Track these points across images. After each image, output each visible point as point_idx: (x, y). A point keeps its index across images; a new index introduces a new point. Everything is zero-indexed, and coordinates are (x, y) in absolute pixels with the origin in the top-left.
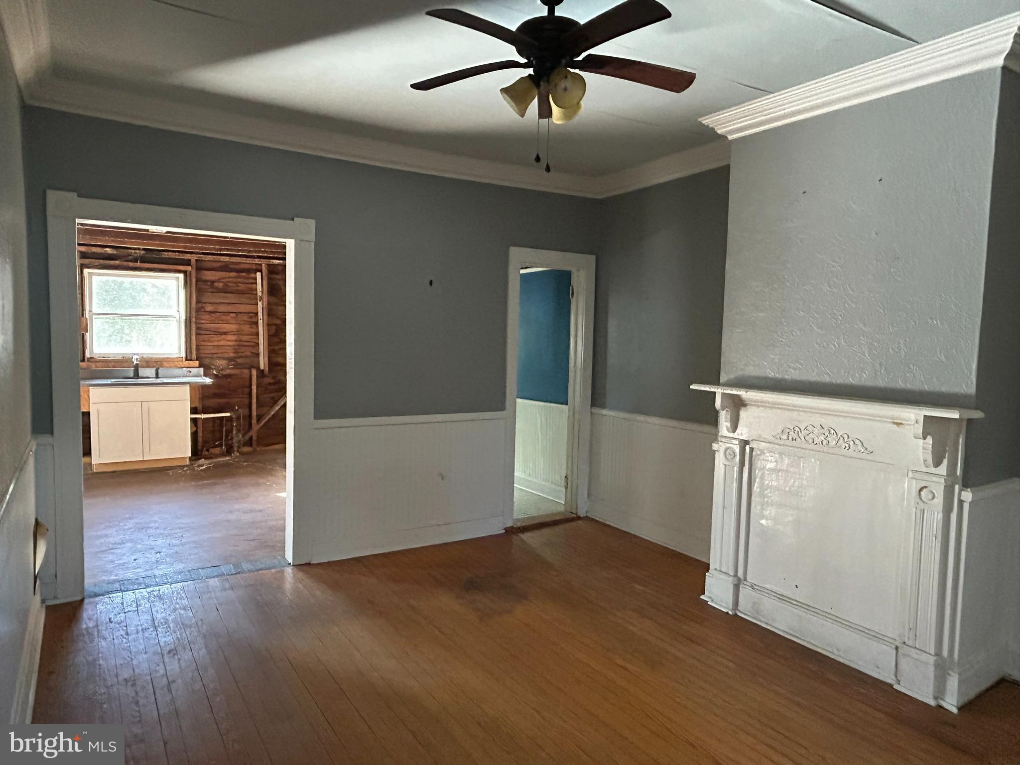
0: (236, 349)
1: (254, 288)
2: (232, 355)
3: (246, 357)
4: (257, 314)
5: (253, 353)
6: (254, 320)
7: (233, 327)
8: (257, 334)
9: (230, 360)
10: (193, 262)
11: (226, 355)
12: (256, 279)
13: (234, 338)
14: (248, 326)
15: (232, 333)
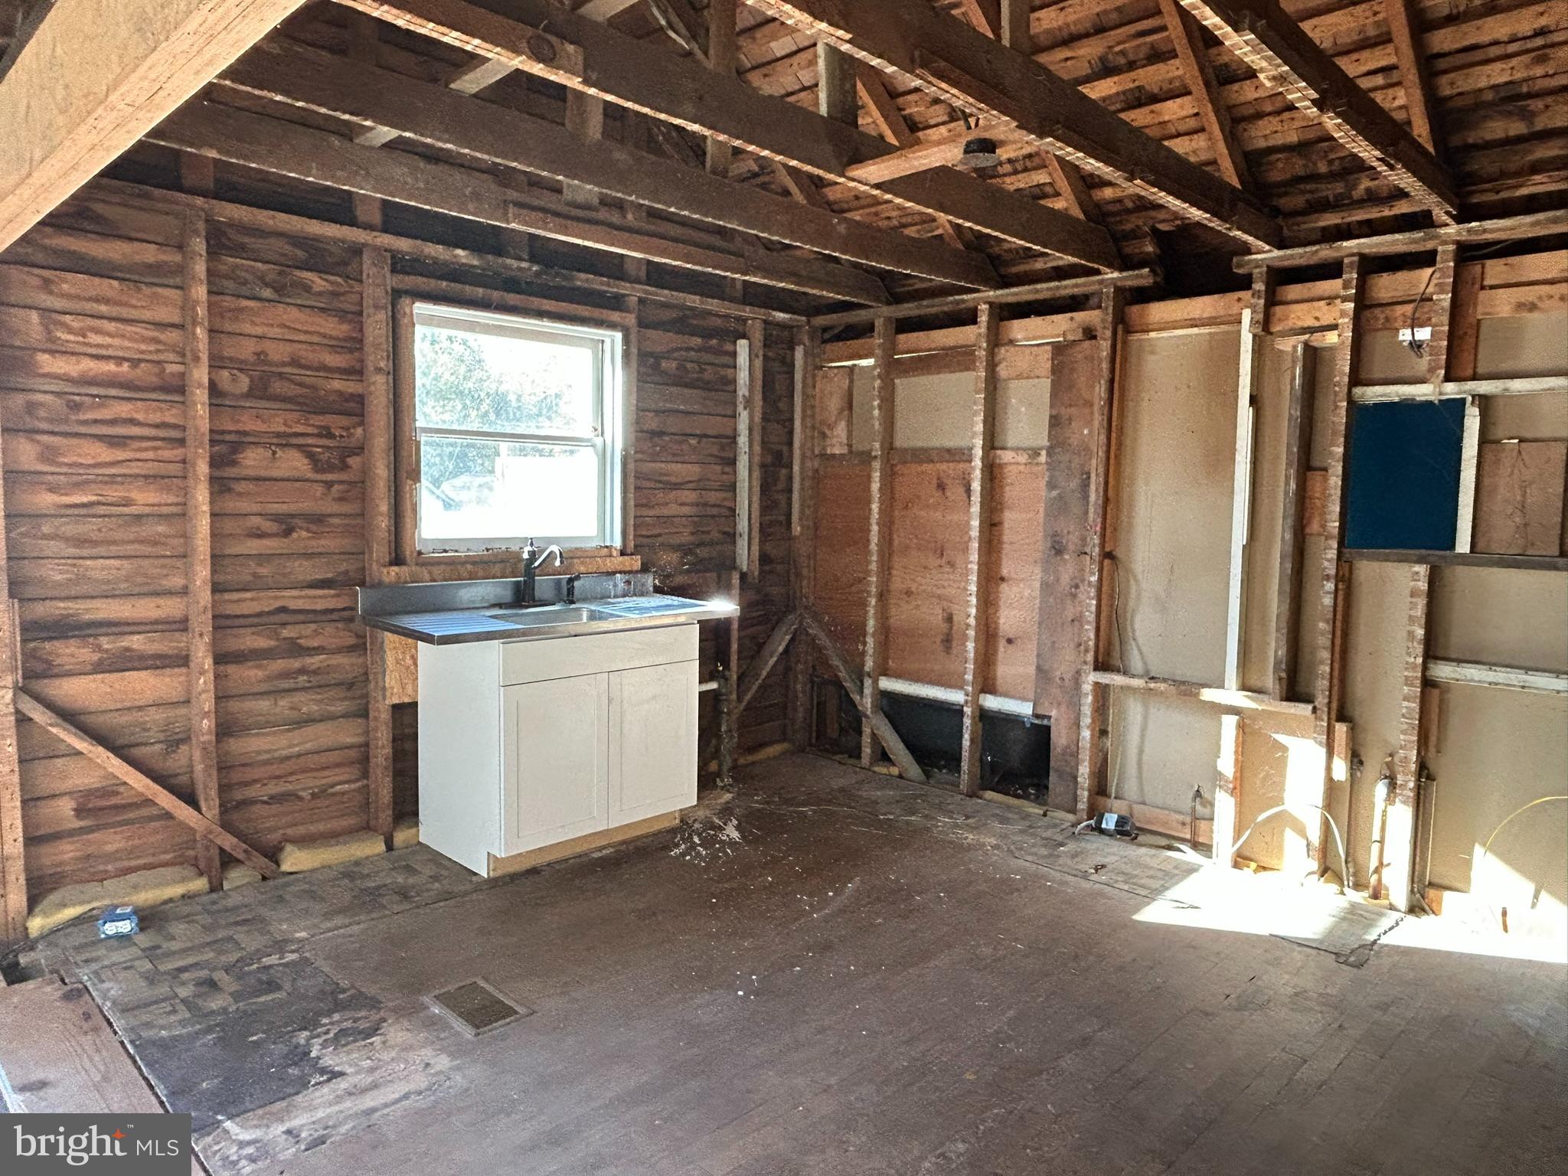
0: (695, 523)
1: (730, 377)
2: (686, 537)
3: (712, 543)
4: (733, 438)
5: (724, 533)
6: (729, 454)
7: (691, 471)
8: (732, 488)
9: (685, 550)
10: (633, 301)
11: (676, 540)
12: (734, 354)
13: (690, 496)
14: (718, 468)
15: (690, 486)
